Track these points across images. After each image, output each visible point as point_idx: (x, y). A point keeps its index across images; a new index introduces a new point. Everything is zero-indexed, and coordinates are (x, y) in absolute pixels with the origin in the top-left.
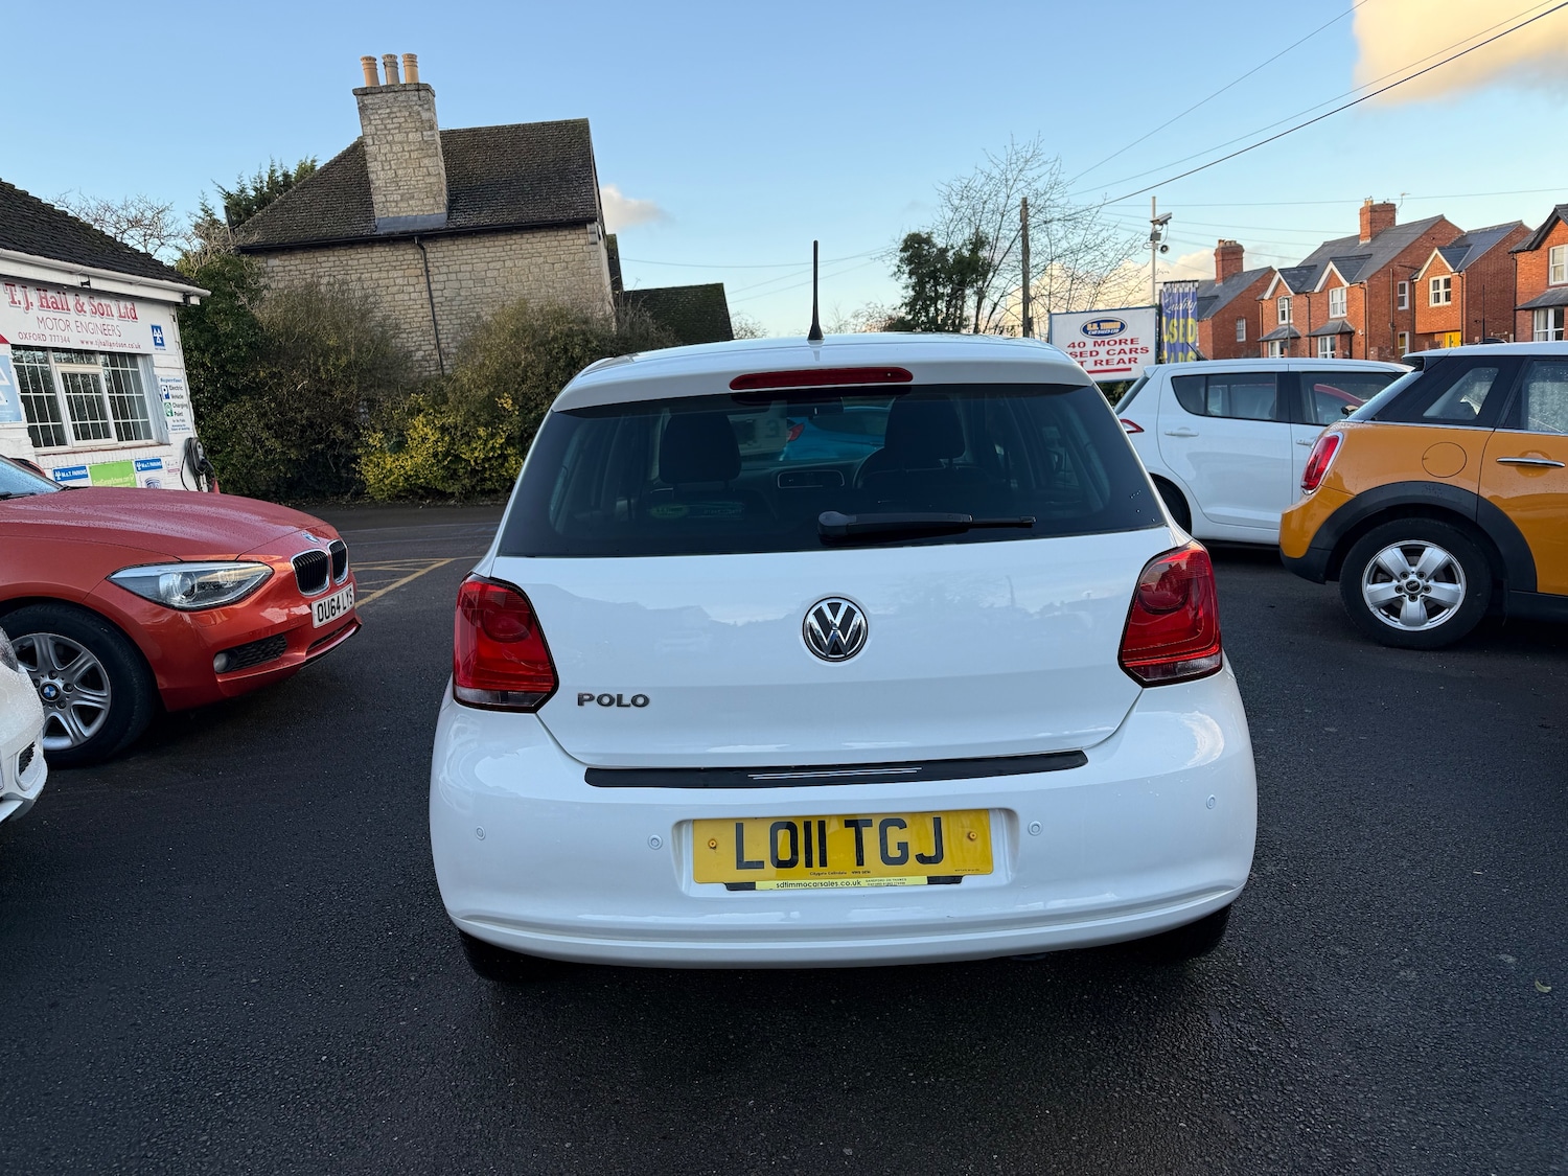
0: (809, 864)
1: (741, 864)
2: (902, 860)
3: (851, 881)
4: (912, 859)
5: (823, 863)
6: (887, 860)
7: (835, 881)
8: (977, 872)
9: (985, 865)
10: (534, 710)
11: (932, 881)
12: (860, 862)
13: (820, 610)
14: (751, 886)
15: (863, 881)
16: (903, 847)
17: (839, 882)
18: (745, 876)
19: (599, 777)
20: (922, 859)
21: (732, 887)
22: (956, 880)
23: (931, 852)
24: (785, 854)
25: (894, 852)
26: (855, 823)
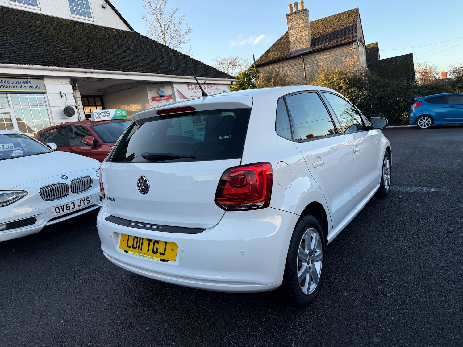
0: (139, 249)
2: (156, 253)
3: (145, 256)
4: (158, 253)
5: (141, 250)
6: (154, 252)
7: (142, 255)
8: (172, 260)
9: (174, 259)
11: (162, 260)
12: (148, 251)
14: (128, 252)
15: (147, 256)
16: (157, 249)
17: (143, 255)
18: (127, 249)
19: (109, 218)
20: (161, 254)
21: (125, 251)
22: (167, 261)
23: (163, 252)
24: (135, 246)
25: (155, 250)
26: (150, 240)
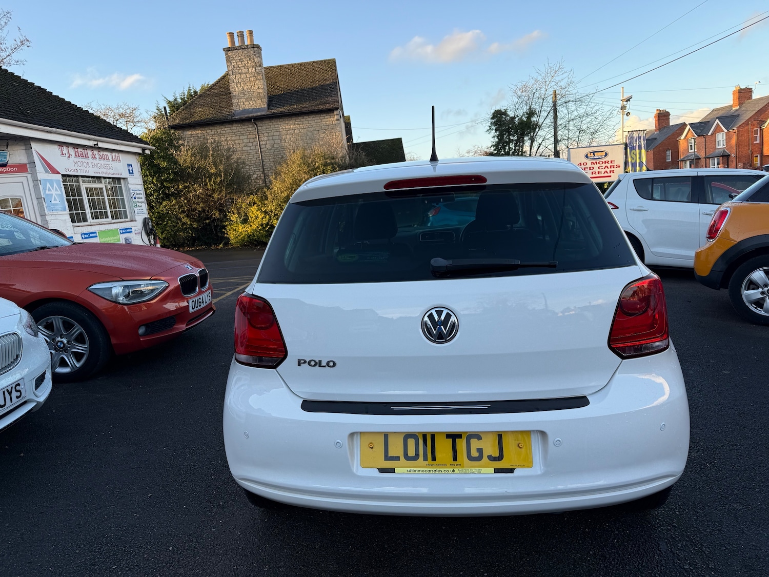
1: (387, 458)
2: (480, 458)
3: (449, 470)
4: (485, 458)
5: (434, 459)
6: (470, 458)
7: (440, 469)
8: (523, 466)
9: (528, 463)
10: (275, 367)
11: (497, 471)
12: (455, 459)
13: (431, 314)
14: (392, 471)
15: (456, 470)
16: (480, 451)
17: (443, 470)
18: (389, 464)
19: (309, 406)
20: (491, 458)
21: (382, 471)
22: (511, 471)
23: (496, 455)
24: (411, 453)
25: (475, 454)
26: (454, 437)
